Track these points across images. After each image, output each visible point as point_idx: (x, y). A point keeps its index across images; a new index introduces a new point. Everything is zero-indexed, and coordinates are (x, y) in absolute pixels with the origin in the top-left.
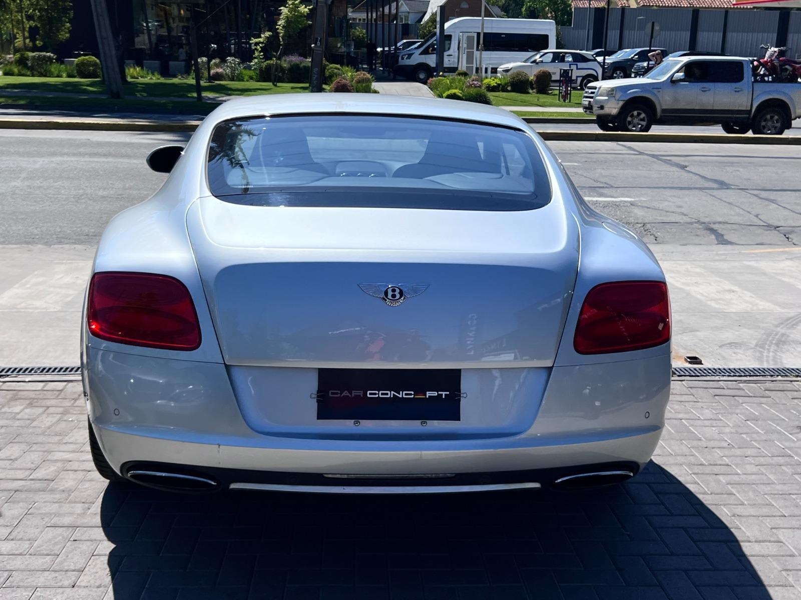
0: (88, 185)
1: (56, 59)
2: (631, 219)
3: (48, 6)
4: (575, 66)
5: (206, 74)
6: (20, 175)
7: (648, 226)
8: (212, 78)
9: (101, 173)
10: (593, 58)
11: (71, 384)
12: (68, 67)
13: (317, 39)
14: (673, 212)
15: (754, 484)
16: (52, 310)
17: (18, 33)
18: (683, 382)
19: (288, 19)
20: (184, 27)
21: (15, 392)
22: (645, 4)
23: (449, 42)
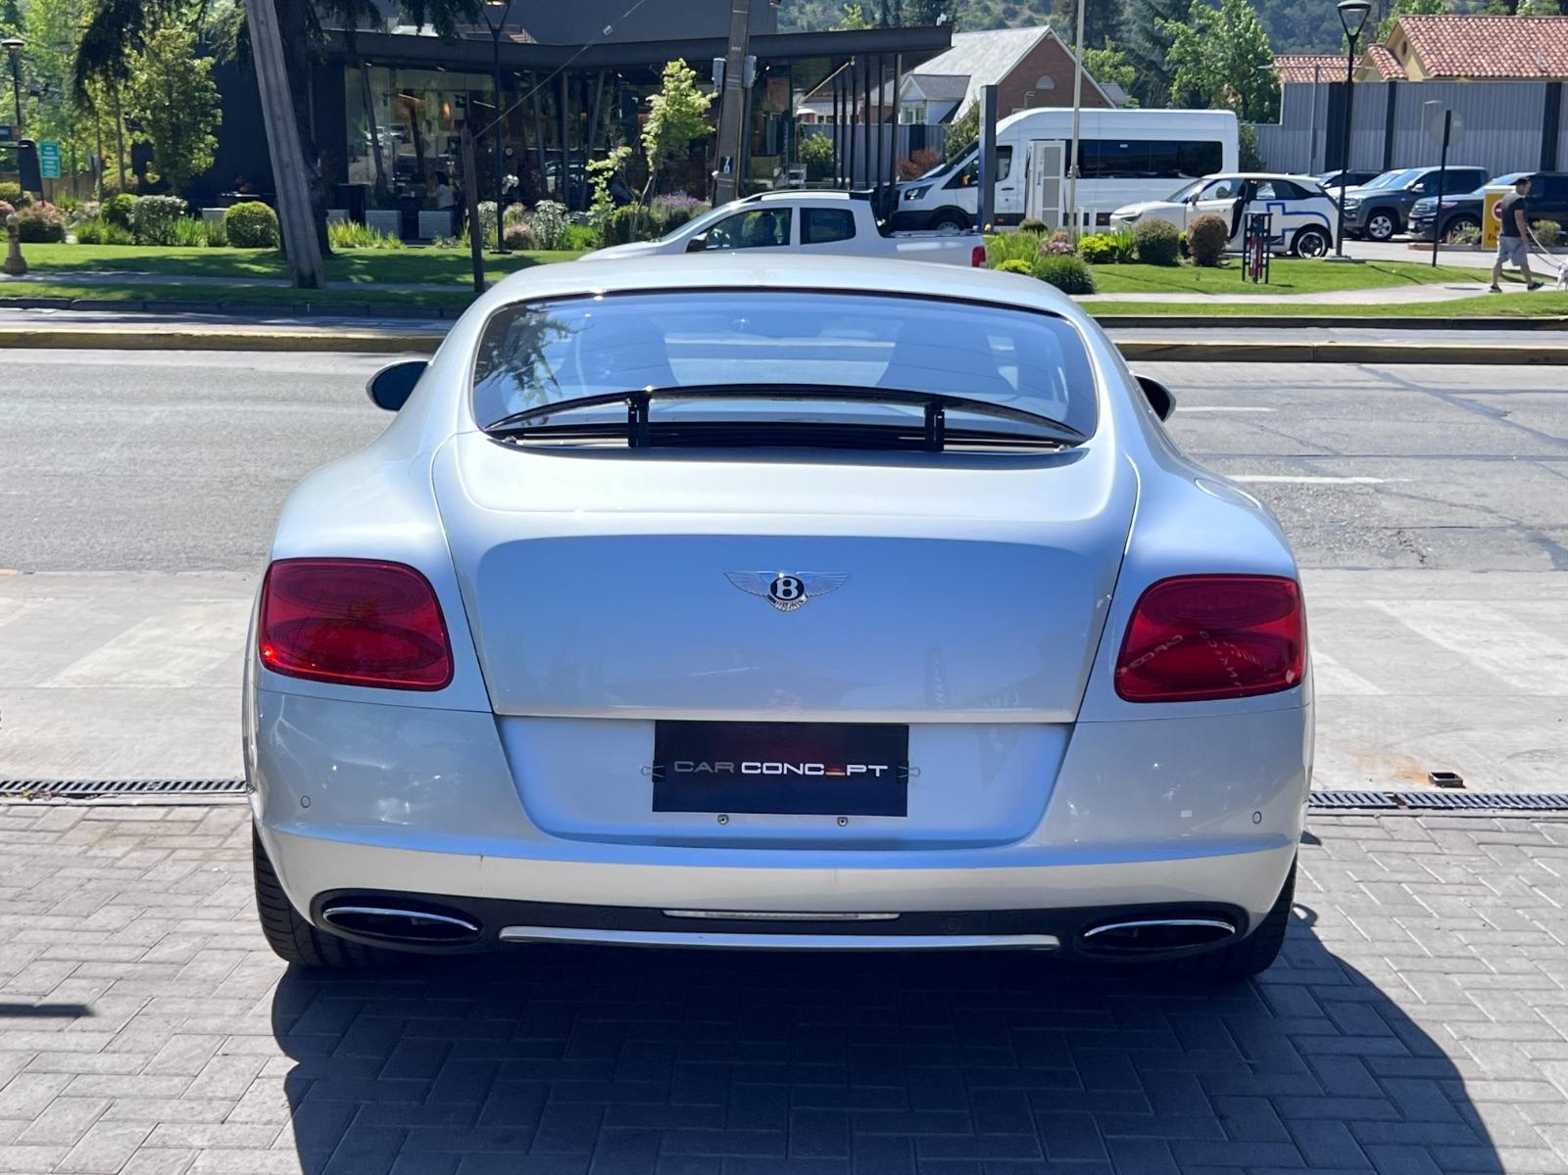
0: (249, 456)
1: (185, 210)
2: (1372, 519)
3: (171, 102)
4: (1280, 207)
5: (494, 238)
6: (115, 439)
7: (1409, 534)
8: (505, 245)
9: (278, 433)
10: (1319, 191)
11: (216, 811)
12: (211, 225)
13: (723, 160)
14: (1466, 506)
15: (1518, 990)
16: (181, 685)
17: (110, 158)
18: (1418, 819)
19: (666, 120)
20: (450, 140)
21: (111, 824)
22: (1442, 73)
23: (1007, 161)
